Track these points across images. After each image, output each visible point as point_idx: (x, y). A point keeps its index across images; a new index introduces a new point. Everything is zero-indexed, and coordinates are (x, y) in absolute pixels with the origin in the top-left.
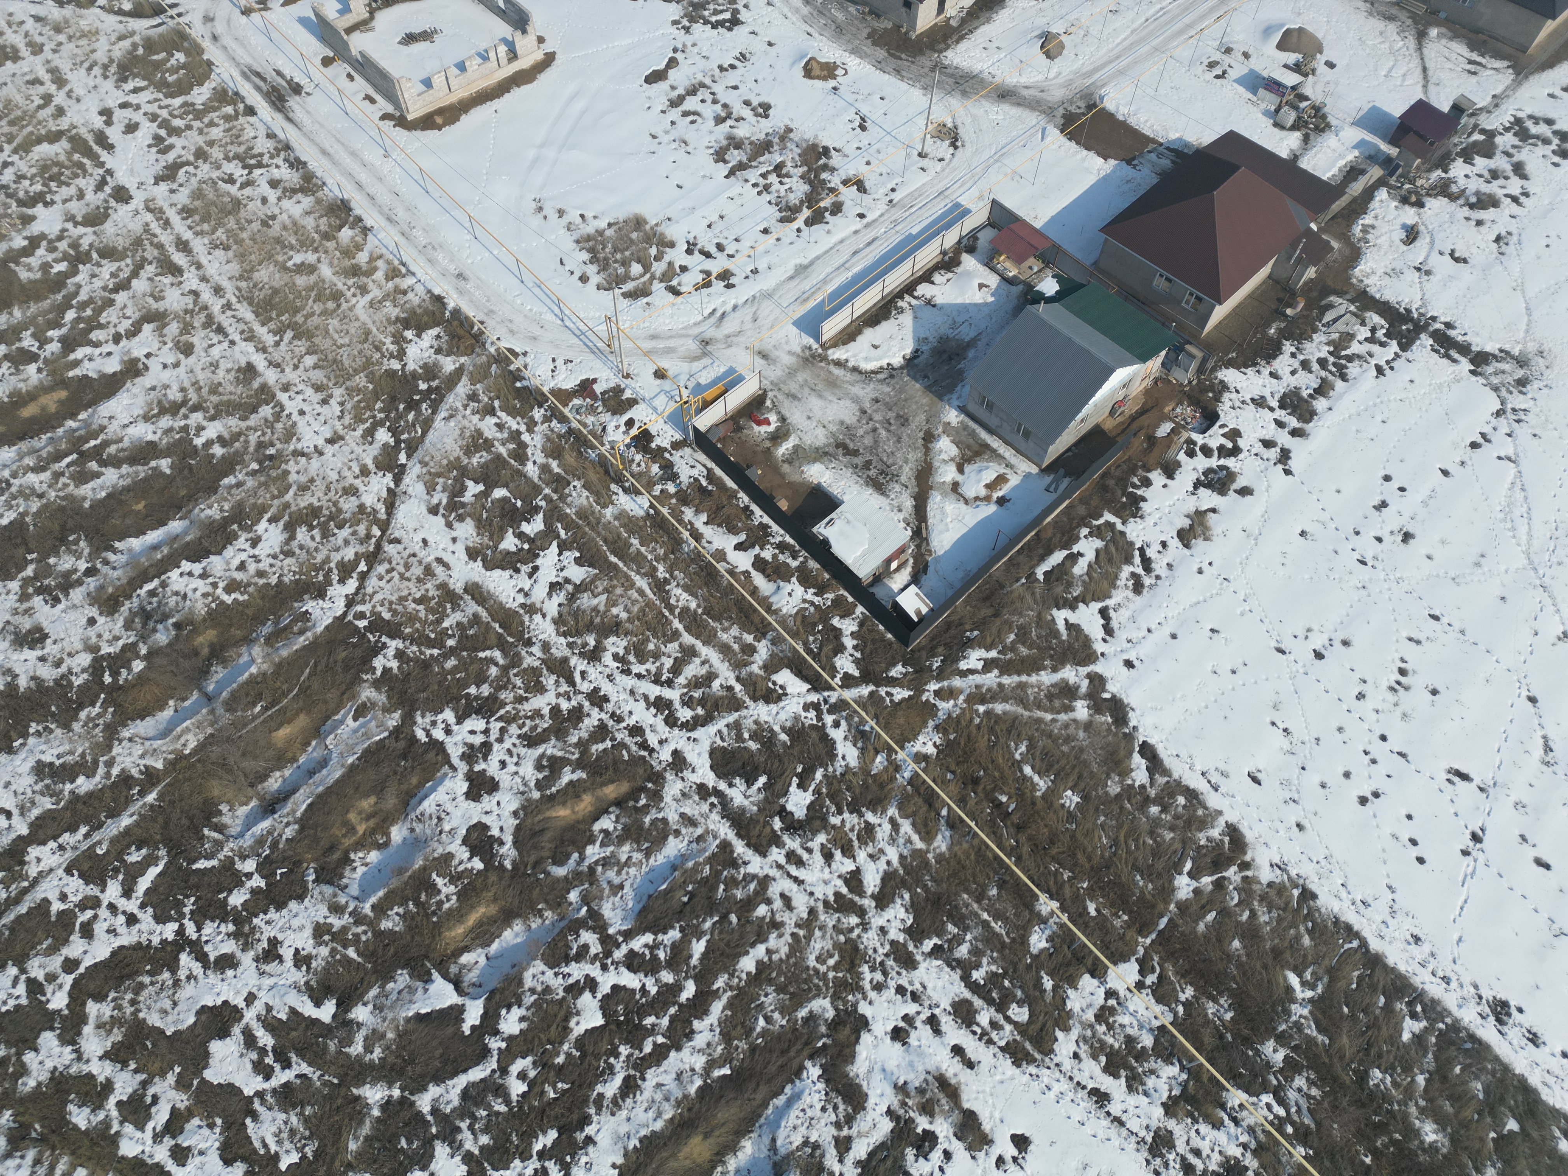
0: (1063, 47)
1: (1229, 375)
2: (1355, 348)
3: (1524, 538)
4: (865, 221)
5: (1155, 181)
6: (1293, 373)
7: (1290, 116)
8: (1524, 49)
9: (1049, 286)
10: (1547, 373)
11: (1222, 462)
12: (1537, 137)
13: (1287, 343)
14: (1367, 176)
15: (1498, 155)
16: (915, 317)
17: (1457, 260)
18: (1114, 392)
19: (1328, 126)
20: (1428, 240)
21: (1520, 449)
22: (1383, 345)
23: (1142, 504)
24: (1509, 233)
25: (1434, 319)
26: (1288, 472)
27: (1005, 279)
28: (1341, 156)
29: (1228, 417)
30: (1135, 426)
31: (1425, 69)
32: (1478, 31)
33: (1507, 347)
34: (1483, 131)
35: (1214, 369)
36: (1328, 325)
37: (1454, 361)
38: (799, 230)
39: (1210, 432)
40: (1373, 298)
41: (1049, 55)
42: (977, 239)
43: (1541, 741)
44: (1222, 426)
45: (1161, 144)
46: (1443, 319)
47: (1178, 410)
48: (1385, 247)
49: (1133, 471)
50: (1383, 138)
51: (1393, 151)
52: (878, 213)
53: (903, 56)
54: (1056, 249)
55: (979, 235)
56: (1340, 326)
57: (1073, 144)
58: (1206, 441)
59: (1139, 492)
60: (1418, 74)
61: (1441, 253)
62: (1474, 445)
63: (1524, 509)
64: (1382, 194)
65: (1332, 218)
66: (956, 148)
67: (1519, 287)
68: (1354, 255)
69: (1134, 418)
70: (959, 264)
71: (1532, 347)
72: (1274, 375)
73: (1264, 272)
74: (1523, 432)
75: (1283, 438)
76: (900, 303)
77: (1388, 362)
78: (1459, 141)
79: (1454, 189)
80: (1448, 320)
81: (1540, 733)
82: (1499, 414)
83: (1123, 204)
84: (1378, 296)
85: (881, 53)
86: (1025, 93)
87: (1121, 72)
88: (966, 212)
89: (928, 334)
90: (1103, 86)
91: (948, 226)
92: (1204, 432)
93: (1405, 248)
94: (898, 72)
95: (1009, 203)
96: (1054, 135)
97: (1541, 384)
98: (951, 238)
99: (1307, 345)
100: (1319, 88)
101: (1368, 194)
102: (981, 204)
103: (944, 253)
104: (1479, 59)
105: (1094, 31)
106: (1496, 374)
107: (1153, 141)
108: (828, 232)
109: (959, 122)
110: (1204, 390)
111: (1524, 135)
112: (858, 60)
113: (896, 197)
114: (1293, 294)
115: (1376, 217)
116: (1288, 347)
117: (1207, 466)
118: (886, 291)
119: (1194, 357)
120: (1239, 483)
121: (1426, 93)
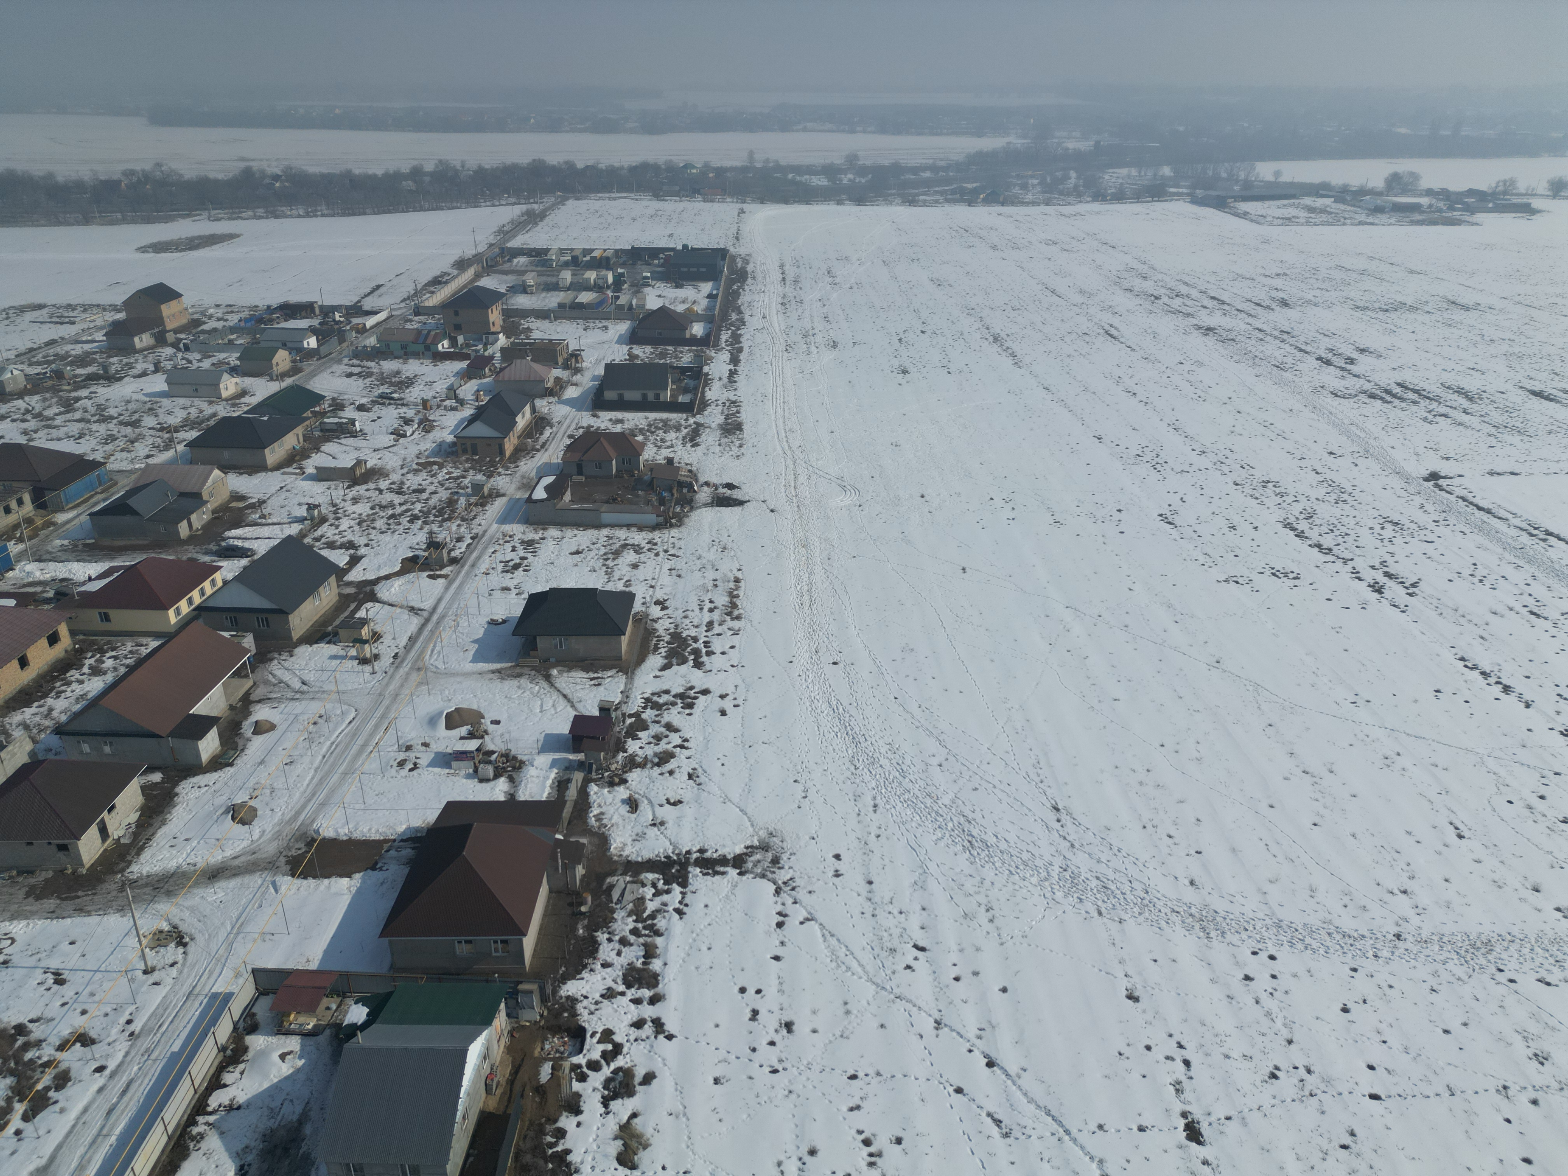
0: (255, 810)
1: (571, 988)
2: (651, 906)
3: (860, 970)
4: (107, 1072)
5: (406, 870)
6: (619, 954)
7: (490, 771)
8: (620, 658)
9: (357, 1013)
10: (785, 845)
11: (613, 1066)
12: (666, 704)
13: (599, 934)
14: (574, 781)
15: (651, 726)
16: (222, 1134)
17: (675, 804)
18: (478, 1070)
19: (522, 763)
20: (646, 802)
21: (809, 908)
22: (668, 892)
23: (570, 1158)
24: (694, 769)
25: (688, 852)
26: (670, 1037)
27: (306, 1035)
28: (547, 778)
29: (593, 1024)
30: (517, 1088)
31: (565, 696)
32: (583, 660)
33: (749, 843)
34: (631, 716)
35: (555, 992)
36: (619, 901)
37: (723, 873)
38: (18, 1133)
39: (586, 1047)
40: (637, 863)
41: (243, 822)
42: (254, 1015)
43: (989, 1120)
44: (592, 1036)
45: (394, 840)
46: (695, 849)
47: (547, 1047)
48: (621, 822)
49: (542, 1132)
50: (567, 751)
51: (581, 756)
52: (120, 1056)
53: (80, 893)
54: (345, 976)
55: (254, 1010)
56: (628, 897)
57: (311, 881)
58: (588, 1057)
59: (559, 1148)
60: (562, 702)
61: (661, 806)
62: (780, 925)
63: (844, 949)
64: (593, 788)
65: (569, 823)
66: (185, 945)
67: (726, 800)
68: (603, 841)
69: (511, 1082)
70: (246, 1049)
71: (763, 834)
72: (606, 965)
73: (544, 891)
74: (801, 894)
75: (648, 1011)
76: (195, 1130)
77: (680, 902)
78: (619, 729)
79: (638, 759)
80: (698, 848)
81: (984, 1114)
82: (778, 892)
83: (387, 904)
84: (640, 859)
85: (51, 903)
86: (236, 862)
87: (323, 804)
88: (228, 997)
89: (246, 1141)
90: (313, 821)
91: (214, 1021)
92: (581, 1051)
93: (635, 815)
94: (80, 911)
95: (272, 962)
96: (287, 883)
97: (787, 855)
98: (224, 1031)
99: (615, 926)
100: (498, 741)
101: (583, 793)
102: (241, 981)
103: (223, 1049)
104: (596, 675)
105: (279, 784)
106: (755, 865)
107: (386, 841)
108: (62, 1111)
109: (176, 921)
110: (558, 1014)
111: (657, 706)
112: (23, 923)
113: (137, 1026)
114: (578, 894)
115: (600, 806)
116: (602, 937)
117: (603, 1079)
118: (170, 1129)
119: (531, 992)
120: (640, 1073)
121: (576, 710)
